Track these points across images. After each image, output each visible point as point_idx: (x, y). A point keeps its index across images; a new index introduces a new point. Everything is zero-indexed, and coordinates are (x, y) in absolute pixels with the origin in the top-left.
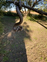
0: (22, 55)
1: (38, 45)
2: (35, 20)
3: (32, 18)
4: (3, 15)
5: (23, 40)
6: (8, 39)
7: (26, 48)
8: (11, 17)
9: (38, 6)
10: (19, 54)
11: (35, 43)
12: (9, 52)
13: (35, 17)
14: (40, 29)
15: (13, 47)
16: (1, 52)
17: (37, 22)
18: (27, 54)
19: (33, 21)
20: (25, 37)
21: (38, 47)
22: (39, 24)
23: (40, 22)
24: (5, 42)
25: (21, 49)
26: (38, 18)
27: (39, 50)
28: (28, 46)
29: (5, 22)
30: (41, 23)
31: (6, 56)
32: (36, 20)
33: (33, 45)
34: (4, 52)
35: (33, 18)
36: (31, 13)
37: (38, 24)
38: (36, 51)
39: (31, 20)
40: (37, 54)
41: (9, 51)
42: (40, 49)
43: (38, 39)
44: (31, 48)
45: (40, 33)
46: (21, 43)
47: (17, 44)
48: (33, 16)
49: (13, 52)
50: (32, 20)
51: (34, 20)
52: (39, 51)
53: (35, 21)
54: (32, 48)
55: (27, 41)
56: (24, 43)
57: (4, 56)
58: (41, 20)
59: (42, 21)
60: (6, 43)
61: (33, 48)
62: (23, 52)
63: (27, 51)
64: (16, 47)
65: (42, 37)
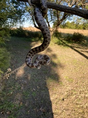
0: (44, 112)
1: (74, 93)
2: (66, 43)
3: (61, 41)
5: (46, 82)
6: (18, 80)
7: (52, 99)
8: (22, 38)
9: (72, 18)
10: (37, 110)
11: (69, 88)
12: (20, 107)
13: (68, 37)
14: (78, 60)
15: (26, 97)
16: (4, 106)
17: (72, 47)
18: (54, 111)
19: (64, 46)
21: (74, 97)
22: (76, 52)
23: (77, 48)
24: (10, 86)
25: (42, 101)
26: (73, 39)
27: (77, 104)
28: (56, 96)
29: (12, 49)
30: (79, 50)
31: (13, 114)
32: (70, 45)
33: (66, 93)
34: (9, 106)
35: (64, 41)
36: (59, 32)
37: (73, 51)
38: (71, 106)
39: (59, 44)
40: (73, 112)
41: (20, 103)
42: (80, 102)
43: (74, 81)
44: (62, 98)
45: (78, 69)
46: (41, 89)
47: (33, 91)
48: (63, 36)
50: (62, 44)
51: (64, 43)
52: (78, 106)
53: (68, 46)
54: (63, 100)
55: (53, 86)
57: (9, 115)
58: (79, 43)
59: (81, 47)
60: (14, 89)
61: (65, 100)
62: (45, 108)
63: (54, 106)
64: (32, 96)
65: (82, 77)
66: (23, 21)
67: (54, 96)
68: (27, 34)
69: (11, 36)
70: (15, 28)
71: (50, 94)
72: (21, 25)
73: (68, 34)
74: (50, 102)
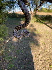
0: (28, 62)
1: (46, 51)
2: (42, 21)
3: (39, 20)
4: (7, 17)
5: (29, 45)
7: (33, 54)
8: (15, 19)
10: (24, 61)
11: (43, 48)
12: (14, 59)
14: (48, 32)
15: (18, 53)
16: (6, 58)
17: (45, 24)
18: (34, 61)
19: (40, 23)
20: (31, 41)
21: (46, 53)
22: (47, 27)
23: (48, 24)
24: (9, 47)
25: (27, 56)
26: (46, 19)
27: (47, 57)
28: (35, 52)
29: (9, 25)
30: (49, 25)
31: (11, 63)
32: (44, 22)
33: (41, 51)
34: (9, 58)
35: (40, 20)
38: (44, 58)
39: (37, 22)
40: (45, 62)
41: (14, 57)
42: (49, 56)
43: (46, 44)
44: (38, 54)
45: (48, 37)
46: (26, 49)
47: (22, 49)
48: (39, 17)
49: (18, 59)
50: (39, 22)
51: (40, 21)
52: (48, 58)
53: (43, 23)
54: (39, 55)
55: (33, 47)
56: (30, 49)
57: (9, 63)
58: (49, 21)
59: (50, 23)
60: (11, 48)
61: (40, 55)
62: (29, 59)
63: (34, 58)
64: (21, 53)
65: (50, 42)
66: (15, 8)
67: (34, 53)
68: (18, 16)
69: (8, 17)
70: (10, 12)
71: (32, 51)
72: (14, 11)
73: (43, 16)
74: (32, 56)
